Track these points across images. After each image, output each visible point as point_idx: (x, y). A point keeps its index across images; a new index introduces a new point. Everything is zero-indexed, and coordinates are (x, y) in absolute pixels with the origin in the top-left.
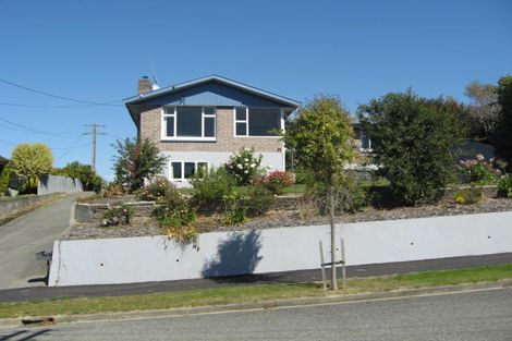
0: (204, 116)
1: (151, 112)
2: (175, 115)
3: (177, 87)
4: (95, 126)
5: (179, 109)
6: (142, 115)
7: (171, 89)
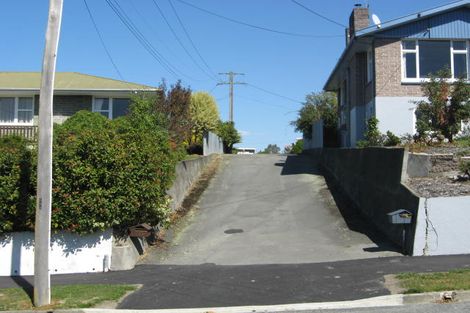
0: (453, 51)
1: (388, 47)
2: (417, 51)
3: (423, 14)
4: (231, 74)
5: (422, 42)
6: (377, 50)
7: (415, 17)
